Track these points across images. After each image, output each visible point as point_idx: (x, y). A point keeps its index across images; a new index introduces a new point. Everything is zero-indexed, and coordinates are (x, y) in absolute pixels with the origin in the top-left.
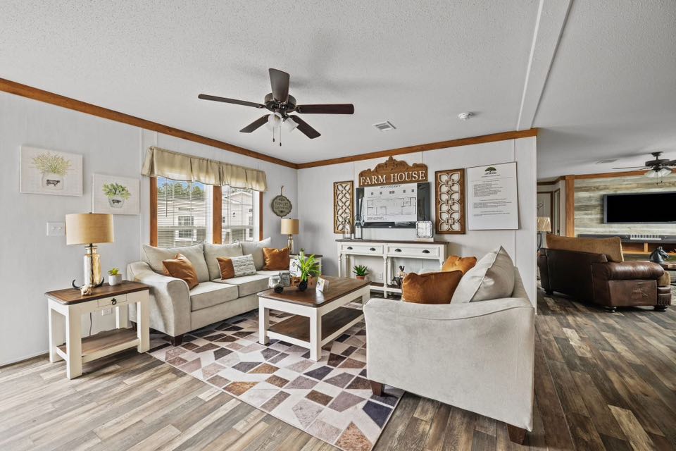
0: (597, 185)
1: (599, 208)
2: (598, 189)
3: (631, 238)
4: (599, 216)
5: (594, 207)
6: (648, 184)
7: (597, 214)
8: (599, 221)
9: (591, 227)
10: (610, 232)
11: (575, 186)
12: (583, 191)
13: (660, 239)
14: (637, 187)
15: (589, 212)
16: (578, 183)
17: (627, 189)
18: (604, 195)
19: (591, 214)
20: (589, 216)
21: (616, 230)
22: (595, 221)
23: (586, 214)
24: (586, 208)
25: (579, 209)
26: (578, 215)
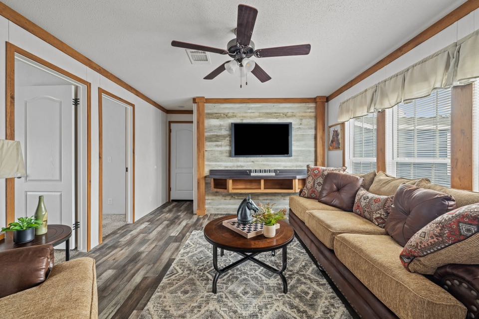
0: (226, 111)
1: (228, 138)
2: (227, 116)
3: (252, 174)
4: (228, 148)
5: (224, 137)
6: (268, 113)
7: (226, 146)
8: (228, 155)
9: (222, 161)
10: (238, 166)
11: (206, 111)
12: (214, 118)
13: (274, 174)
14: (259, 117)
15: (219, 143)
16: (209, 108)
17: (251, 118)
18: (232, 123)
19: (221, 146)
20: (219, 149)
21: (242, 164)
22: (225, 154)
23: (217, 146)
24: (216, 138)
25: (211, 139)
26: (209, 146)
